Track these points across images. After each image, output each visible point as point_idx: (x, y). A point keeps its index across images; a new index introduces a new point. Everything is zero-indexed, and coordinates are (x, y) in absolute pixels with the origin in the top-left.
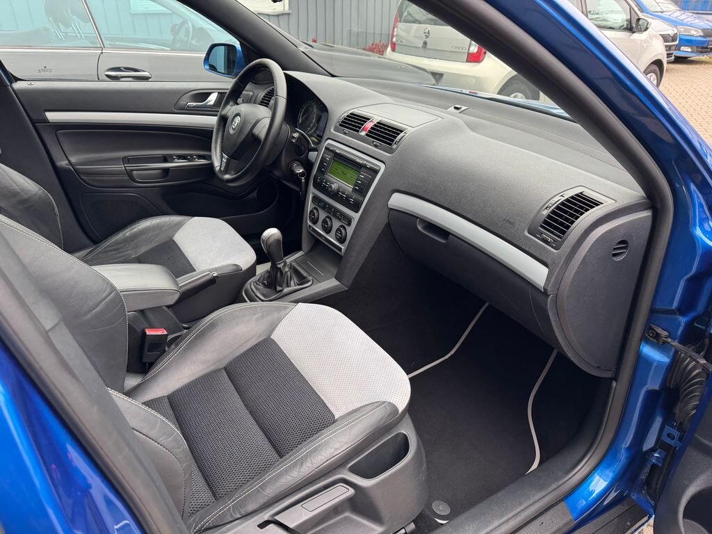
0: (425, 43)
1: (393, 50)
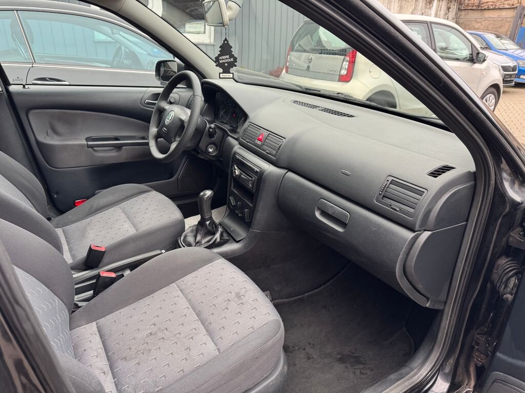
0: (308, 67)
1: (287, 72)
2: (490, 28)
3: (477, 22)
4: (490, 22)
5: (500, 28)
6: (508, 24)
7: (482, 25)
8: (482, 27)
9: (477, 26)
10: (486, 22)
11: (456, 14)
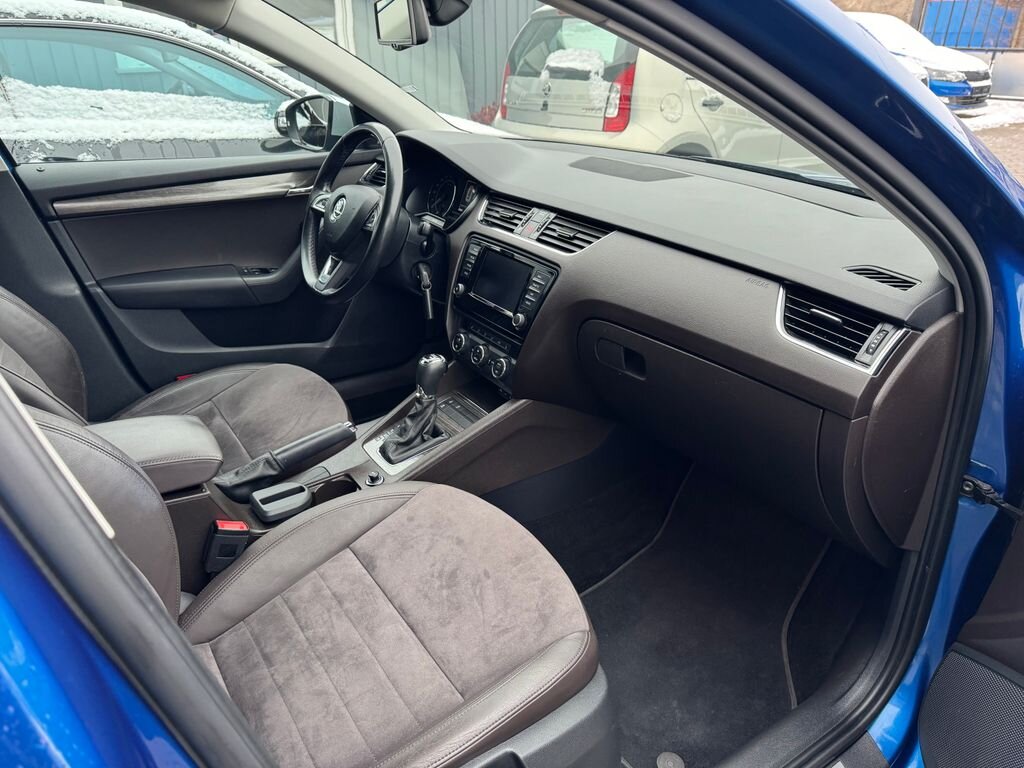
0: (545, 105)
1: (504, 116)
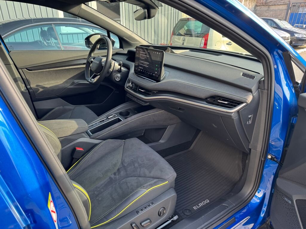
2: (273, 16)
3: (266, 13)
4: (274, 12)
5: (279, 15)
6: (284, 13)
7: (269, 14)
8: (269, 15)
9: (267, 14)
10: (271, 12)
11: (255, 8)
